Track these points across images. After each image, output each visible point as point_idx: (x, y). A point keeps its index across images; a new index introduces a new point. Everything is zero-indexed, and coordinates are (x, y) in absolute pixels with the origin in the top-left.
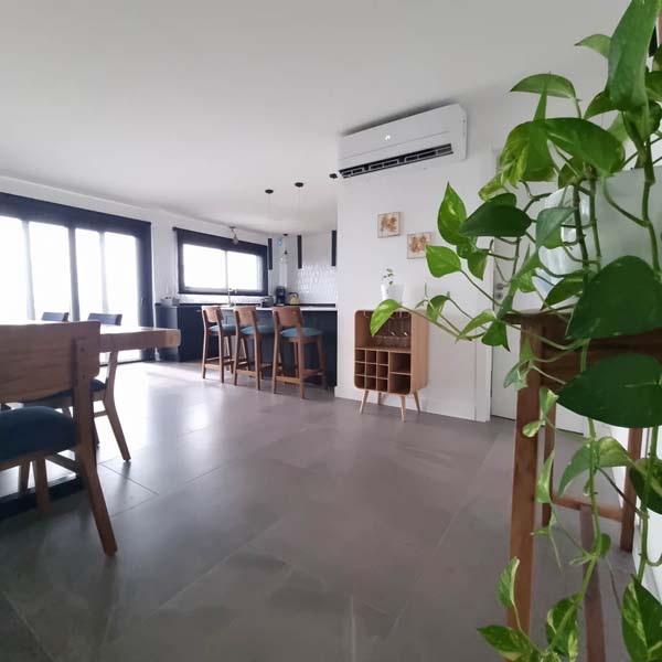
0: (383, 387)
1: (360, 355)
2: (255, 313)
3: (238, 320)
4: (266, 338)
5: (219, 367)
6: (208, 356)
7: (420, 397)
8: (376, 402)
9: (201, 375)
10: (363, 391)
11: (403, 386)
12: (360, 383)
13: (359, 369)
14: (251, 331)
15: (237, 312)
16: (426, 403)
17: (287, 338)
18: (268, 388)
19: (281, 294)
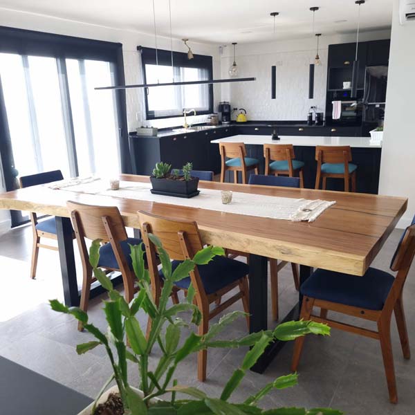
19: (226, 111)
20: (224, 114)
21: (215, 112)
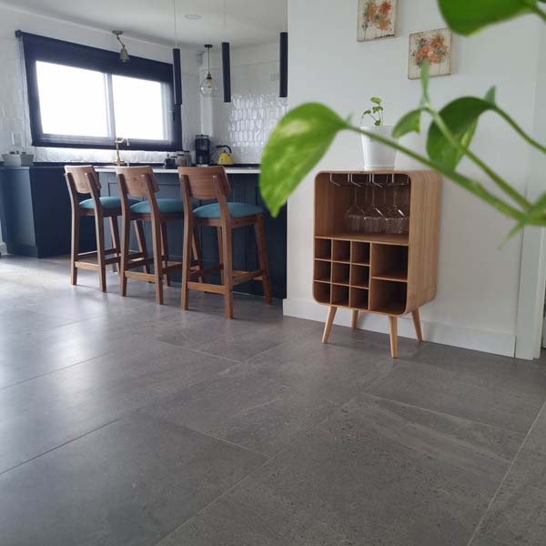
0: (361, 302)
1: (322, 248)
2: (150, 178)
3: (125, 191)
4: (170, 219)
5: (97, 266)
6: (80, 248)
7: (423, 318)
8: (350, 324)
9: (69, 279)
10: (327, 308)
11: (394, 301)
12: (322, 294)
13: (321, 271)
14: (146, 208)
15: (122, 176)
16: (432, 327)
17: (206, 220)
18: (175, 302)
19: (204, 148)
20: (199, 153)
21: (184, 148)
